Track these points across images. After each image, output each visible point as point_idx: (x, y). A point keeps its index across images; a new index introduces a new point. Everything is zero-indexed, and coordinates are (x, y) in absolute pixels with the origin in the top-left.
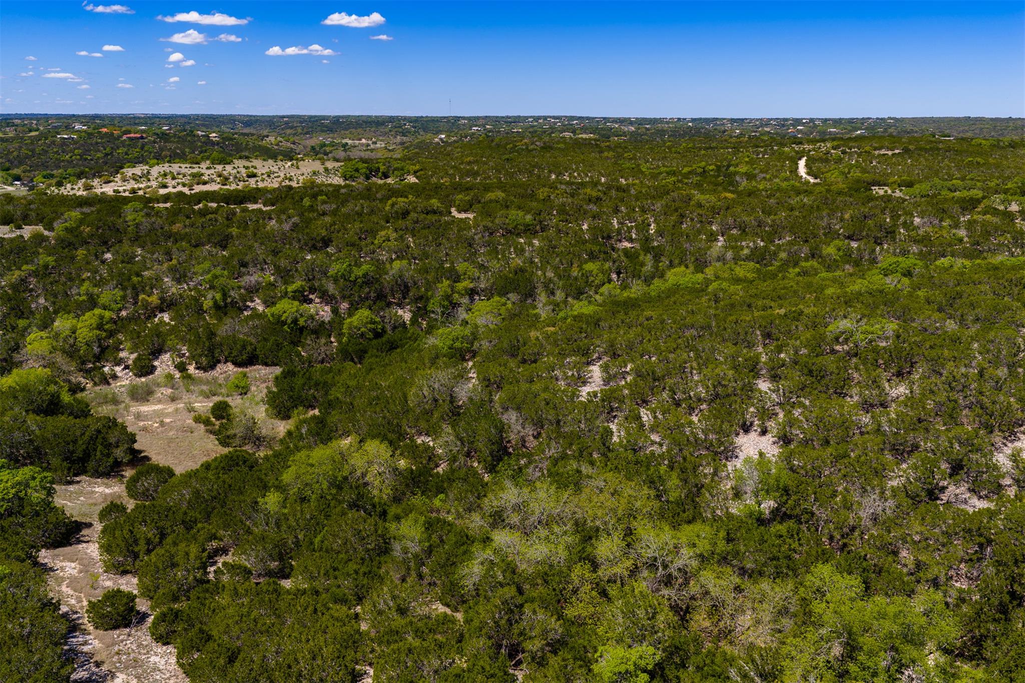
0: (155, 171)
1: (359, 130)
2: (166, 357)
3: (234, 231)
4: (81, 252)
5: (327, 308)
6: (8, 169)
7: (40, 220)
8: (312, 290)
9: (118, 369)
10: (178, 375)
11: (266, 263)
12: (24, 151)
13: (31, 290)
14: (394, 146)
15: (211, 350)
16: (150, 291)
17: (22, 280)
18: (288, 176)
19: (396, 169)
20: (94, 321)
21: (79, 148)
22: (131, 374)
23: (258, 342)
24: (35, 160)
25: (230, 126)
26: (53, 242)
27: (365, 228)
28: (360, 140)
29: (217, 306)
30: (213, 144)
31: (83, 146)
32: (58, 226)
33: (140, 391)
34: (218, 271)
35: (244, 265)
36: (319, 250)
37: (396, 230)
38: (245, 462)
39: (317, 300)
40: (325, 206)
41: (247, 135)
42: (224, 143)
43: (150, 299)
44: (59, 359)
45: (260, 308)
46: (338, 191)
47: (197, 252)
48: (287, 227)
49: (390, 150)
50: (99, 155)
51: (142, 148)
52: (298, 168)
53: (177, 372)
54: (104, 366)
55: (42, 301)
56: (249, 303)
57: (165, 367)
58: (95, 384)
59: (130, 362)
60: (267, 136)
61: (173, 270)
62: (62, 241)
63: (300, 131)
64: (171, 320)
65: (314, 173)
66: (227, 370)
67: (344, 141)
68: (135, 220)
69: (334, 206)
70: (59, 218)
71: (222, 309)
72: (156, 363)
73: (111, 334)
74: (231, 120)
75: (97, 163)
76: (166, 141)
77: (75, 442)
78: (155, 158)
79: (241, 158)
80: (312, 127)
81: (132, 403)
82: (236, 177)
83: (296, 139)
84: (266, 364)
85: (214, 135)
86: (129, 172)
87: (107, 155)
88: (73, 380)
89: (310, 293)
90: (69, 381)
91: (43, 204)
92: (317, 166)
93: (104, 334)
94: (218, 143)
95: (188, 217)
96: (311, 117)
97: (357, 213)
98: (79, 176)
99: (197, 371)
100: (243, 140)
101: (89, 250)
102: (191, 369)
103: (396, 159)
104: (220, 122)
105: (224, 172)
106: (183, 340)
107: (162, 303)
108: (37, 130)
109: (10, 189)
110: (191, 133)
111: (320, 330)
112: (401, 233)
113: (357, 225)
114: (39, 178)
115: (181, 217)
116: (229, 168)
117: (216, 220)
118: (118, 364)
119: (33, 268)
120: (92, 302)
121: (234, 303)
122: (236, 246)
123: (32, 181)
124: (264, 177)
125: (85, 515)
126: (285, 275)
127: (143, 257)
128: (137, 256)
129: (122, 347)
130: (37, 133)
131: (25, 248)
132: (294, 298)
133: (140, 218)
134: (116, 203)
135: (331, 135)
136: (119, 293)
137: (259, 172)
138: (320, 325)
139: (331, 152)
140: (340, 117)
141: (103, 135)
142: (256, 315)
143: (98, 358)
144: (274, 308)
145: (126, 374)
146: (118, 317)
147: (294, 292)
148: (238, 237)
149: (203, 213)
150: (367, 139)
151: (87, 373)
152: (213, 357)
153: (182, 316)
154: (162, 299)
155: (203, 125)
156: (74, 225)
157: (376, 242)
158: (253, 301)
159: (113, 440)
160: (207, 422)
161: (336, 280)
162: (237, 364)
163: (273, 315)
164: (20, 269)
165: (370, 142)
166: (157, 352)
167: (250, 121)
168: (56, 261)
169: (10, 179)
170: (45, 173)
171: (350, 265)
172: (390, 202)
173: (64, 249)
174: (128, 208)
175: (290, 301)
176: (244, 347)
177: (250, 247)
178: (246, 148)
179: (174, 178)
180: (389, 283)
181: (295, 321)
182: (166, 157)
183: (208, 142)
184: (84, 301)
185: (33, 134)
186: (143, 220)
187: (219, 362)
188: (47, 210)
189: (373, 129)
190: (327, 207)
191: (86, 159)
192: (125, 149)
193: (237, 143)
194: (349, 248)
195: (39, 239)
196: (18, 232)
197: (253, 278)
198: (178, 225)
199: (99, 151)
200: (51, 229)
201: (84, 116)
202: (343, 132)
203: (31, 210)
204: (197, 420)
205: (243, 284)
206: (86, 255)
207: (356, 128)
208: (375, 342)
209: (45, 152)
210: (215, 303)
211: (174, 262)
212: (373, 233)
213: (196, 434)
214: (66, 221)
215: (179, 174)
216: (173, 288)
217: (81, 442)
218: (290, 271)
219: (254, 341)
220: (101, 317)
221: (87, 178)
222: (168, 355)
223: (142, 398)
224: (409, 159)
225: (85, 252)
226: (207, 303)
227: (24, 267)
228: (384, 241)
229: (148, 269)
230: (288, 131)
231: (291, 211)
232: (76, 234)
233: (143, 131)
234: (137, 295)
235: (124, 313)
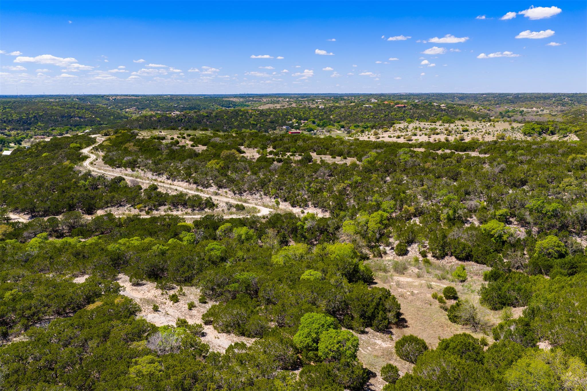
0: (411, 126)
1: (532, 102)
2: (415, 246)
3: (463, 170)
4: (374, 176)
5: (523, 229)
6: (339, 122)
7: (356, 155)
8: (513, 215)
9: (388, 249)
10: (421, 258)
11: (482, 193)
12: (347, 113)
13: (348, 195)
14: (556, 113)
15: (443, 247)
16: (410, 203)
17: (344, 189)
18: (488, 131)
19: (562, 129)
20: (378, 219)
21: (373, 112)
22: (394, 253)
23: (474, 246)
24: (352, 118)
25: (451, 99)
26: (361, 168)
27: (553, 175)
28: (532, 108)
29: (449, 219)
30: (442, 110)
31: (375, 111)
32: (364, 159)
33: (400, 267)
34: (451, 196)
35: (467, 193)
36: (518, 187)
37: (576, 179)
38: (474, 349)
39: (516, 223)
40: (522, 157)
41: (461, 105)
42: (448, 110)
43: (409, 208)
44: (358, 237)
45: (477, 224)
46: (530, 146)
47: (439, 181)
48: (497, 170)
49: (553, 115)
50: (382, 116)
51: (404, 112)
52: (494, 127)
53: (420, 257)
54: (380, 246)
55: (352, 201)
56: (469, 219)
57: (413, 252)
58: (375, 256)
59: (395, 246)
60: (473, 106)
61: (424, 192)
62: (366, 168)
63: (493, 102)
64: (420, 223)
65: (505, 130)
66: (451, 261)
67: (521, 109)
68: (404, 159)
69: (529, 158)
70: (365, 155)
71: (452, 221)
72: (409, 249)
73: (386, 226)
74: (452, 96)
75: (380, 120)
76: (417, 108)
77: (368, 306)
78: (410, 118)
79: (459, 120)
80: (501, 101)
81: (394, 274)
82: (456, 131)
83: (490, 107)
84: (477, 262)
85: (443, 105)
86: (397, 126)
87: (386, 116)
88: (364, 251)
89: (510, 216)
90: (362, 252)
91: (358, 146)
92: (506, 125)
93: (383, 227)
94: (445, 110)
95: (434, 159)
96: (500, 94)
97: (546, 164)
98: (372, 128)
99: (433, 258)
100: (459, 108)
101: (378, 175)
102: (430, 256)
103: (561, 123)
104: (446, 97)
105: (450, 128)
106: (426, 237)
107: (416, 211)
108: (355, 102)
109: (339, 132)
110: (431, 104)
111: (517, 245)
112: (580, 180)
113: (547, 173)
114: (353, 127)
115: (430, 159)
116: (452, 125)
117: (452, 162)
118: (388, 246)
119: (350, 183)
120: (378, 207)
121: (459, 217)
122: (463, 180)
123: (349, 128)
124: (473, 131)
125: (372, 365)
126: (494, 202)
127: (407, 181)
128: (404, 180)
129: (391, 235)
130: (354, 104)
131: (347, 171)
132: (500, 220)
133: (407, 157)
134: (394, 147)
135: (513, 105)
136: (393, 202)
137: (470, 128)
138: (517, 241)
139: (512, 116)
140: (519, 94)
141: (385, 105)
142: (473, 228)
143: (378, 241)
144: (486, 225)
145: (391, 252)
146: (391, 217)
147: (501, 215)
148: (465, 174)
149: (444, 157)
150: (537, 108)
151: (371, 248)
152: (444, 251)
153: (427, 222)
154: (416, 209)
155: (436, 99)
156: (372, 160)
157: (561, 185)
158: (471, 217)
159: (387, 307)
160: (441, 300)
161: (531, 211)
162: (458, 258)
163: (485, 230)
164: (344, 183)
165: (539, 110)
166: (410, 242)
167: (463, 97)
168: (361, 180)
169: (340, 127)
170: (355, 124)
171: (543, 202)
172: (570, 157)
173: (366, 173)
174: (401, 151)
175: (497, 221)
176: (464, 249)
177: (472, 182)
178: (461, 113)
179: (421, 131)
180: (572, 218)
181: (500, 236)
182: (416, 117)
183: (440, 109)
184: (374, 205)
185: (352, 104)
186: (409, 159)
187: (447, 255)
188: (359, 150)
189: (541, 102)
190: (523, 158)
191: (375, 118)
192: (395, 113)
193: (456, 110)
194: (540, 188)
195: (354, 166)
196: (344, 161)
197: (474, 203)
198: (428, 164)
199: (382, 113)
200: (361, 161)
201: (376, 95)
202: (521, 103)
203: (352, 149)
204: (435, 297)
205: (466, 206)
206: (377, 177)
207: (530, 101)
208: (559, 260)
209: (357, 113)
210: (449, 216)
211: (425, 187)
212: (559, 179)
213: (433, 307)
214: (369, 157)
215: (424, 128)
216: (423, 203)
217: (371, 307)
218: (498, 200)
219: (470, 244)
220: (382, 216)
221: (376, 129)
222: (416, 245)
223: (400, 272)
224: (571, 123)
225: (376, 176)
226: (443, 216)
227: (346, 182)
228: (567, 186)
229: (409, 189)
230: (486, 103)
231: (499, 159)
232: (373, 164)
233: (405, 103)
234: (402, 205)
235: (394, 215)
